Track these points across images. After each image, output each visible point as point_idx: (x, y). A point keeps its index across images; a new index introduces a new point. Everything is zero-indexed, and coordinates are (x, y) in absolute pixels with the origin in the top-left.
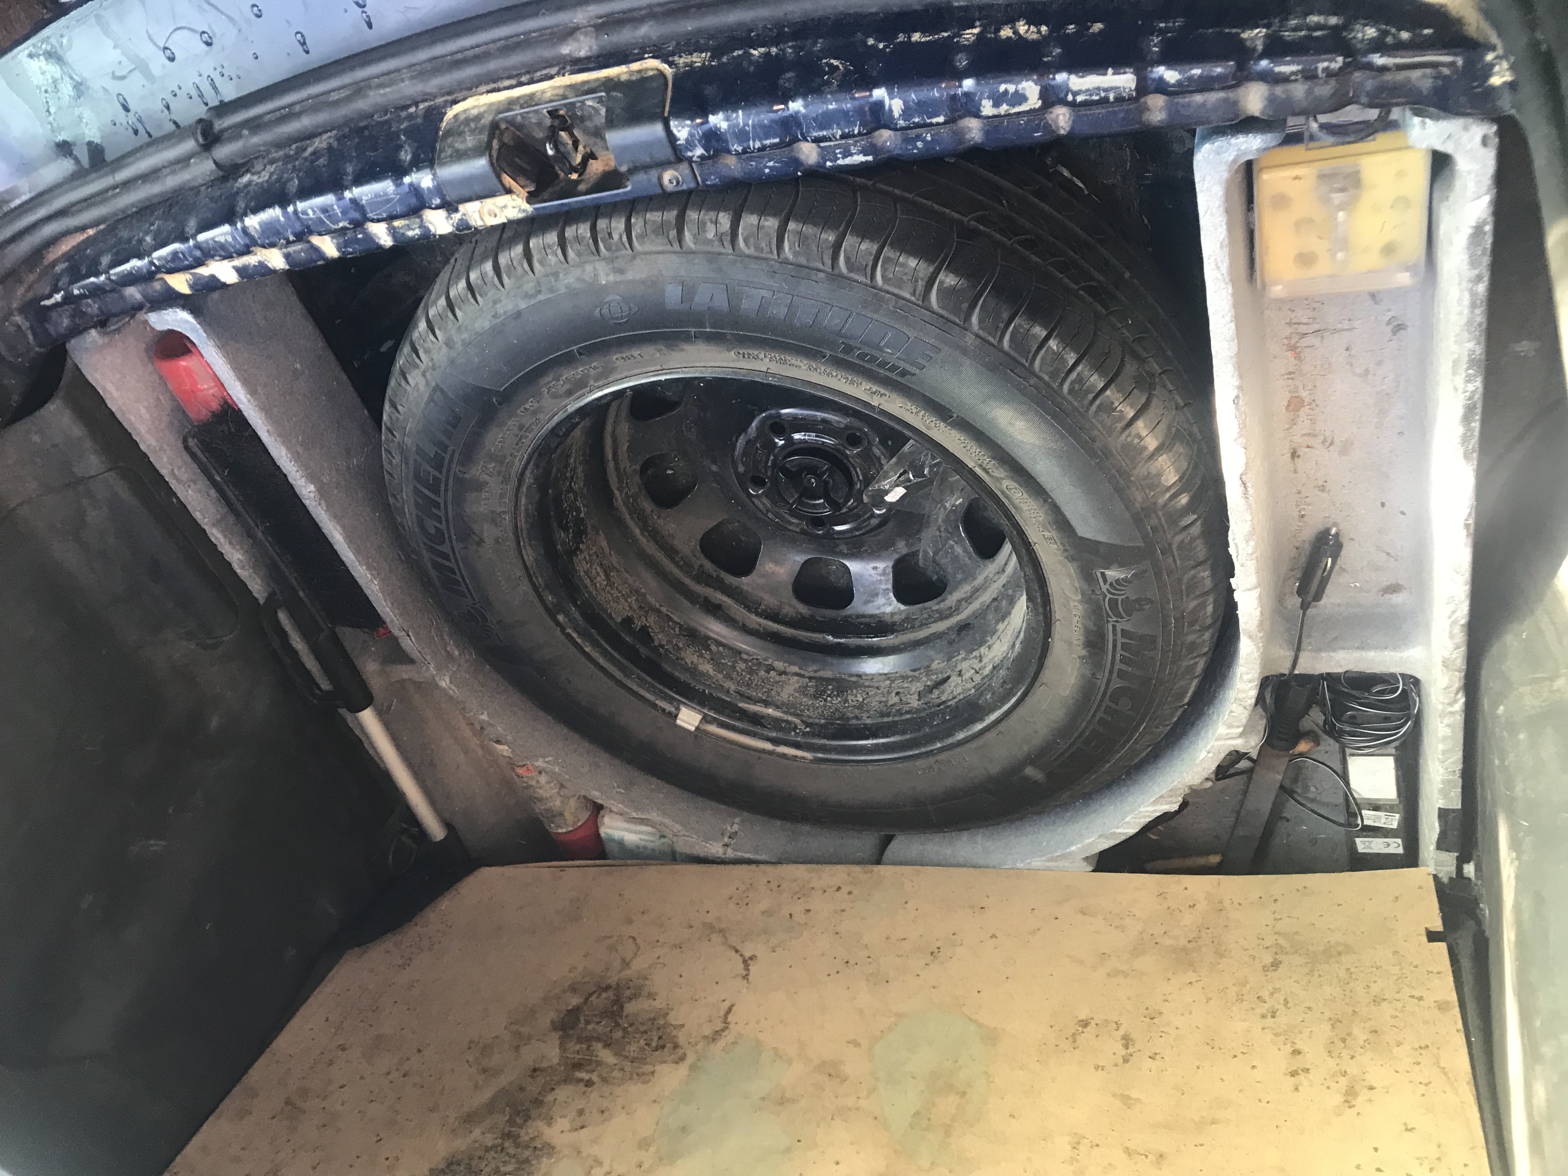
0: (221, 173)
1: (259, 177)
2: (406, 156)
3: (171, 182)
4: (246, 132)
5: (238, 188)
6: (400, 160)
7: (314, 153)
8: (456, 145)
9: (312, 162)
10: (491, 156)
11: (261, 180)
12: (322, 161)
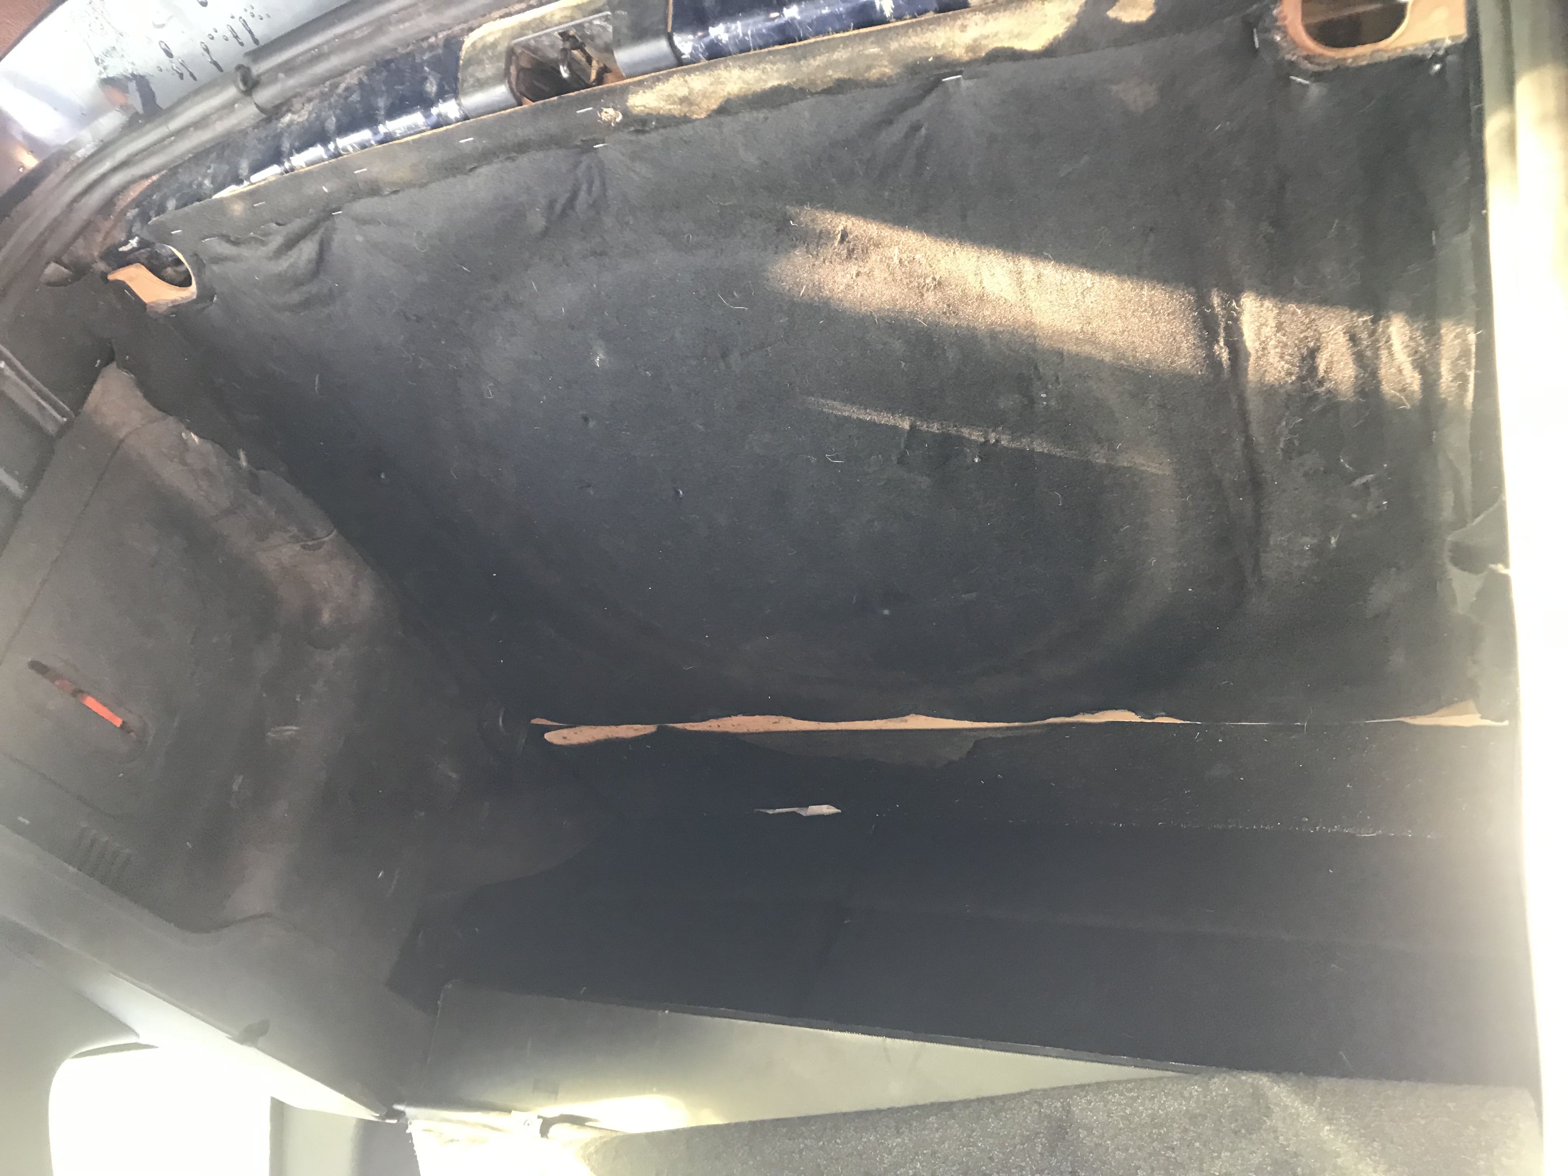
0: (264, 116)
1: (300, 116)
2: (431, 87)
3: (220, 127)
4: (281, 75)
5: (282, 128)
6: (427, 93)
7: (347, 89)
8: (477, 75)
9: (346, 98)
10: (510, 83)
11: (300, 120)
12: (355, 97)
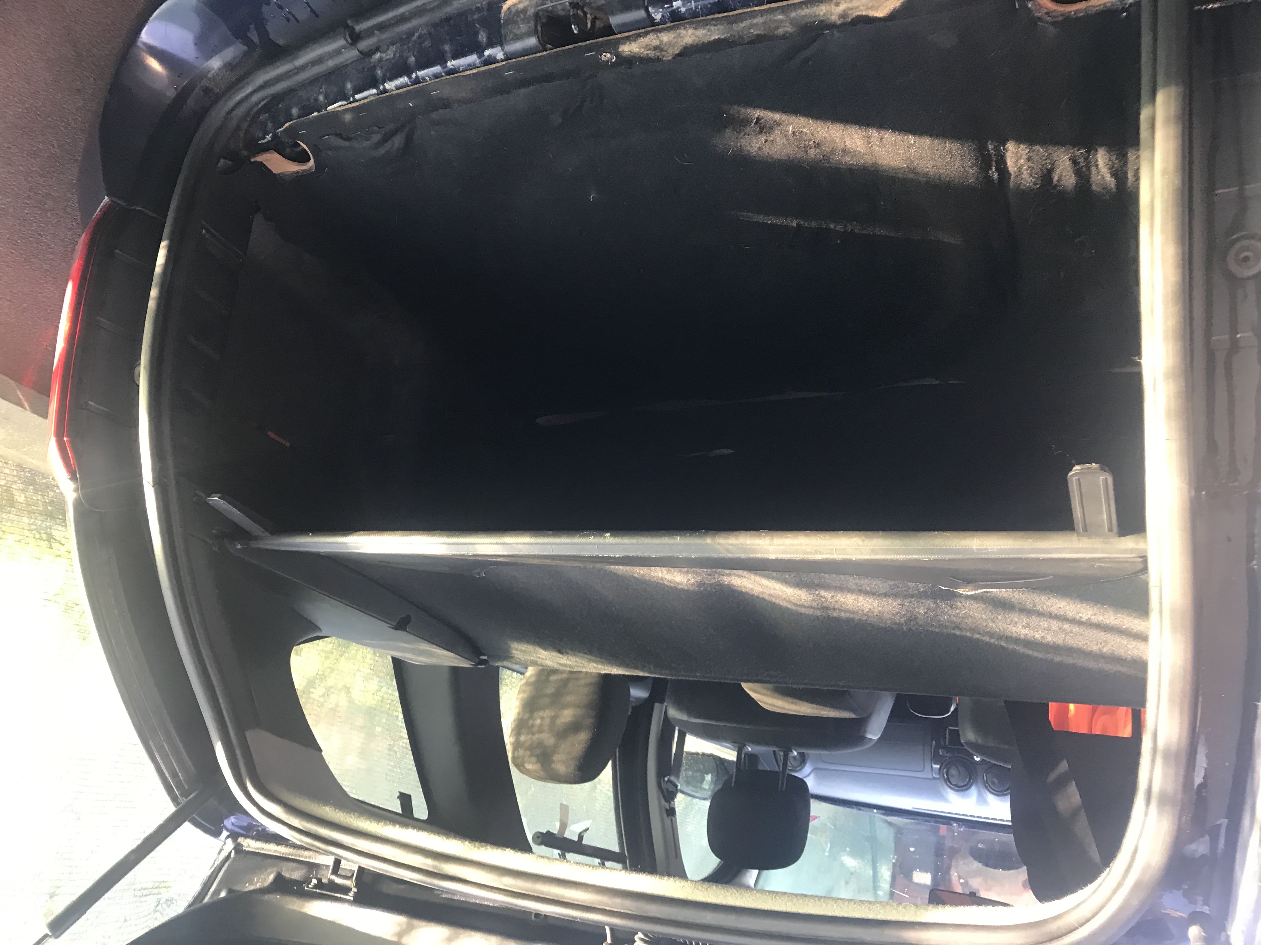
0: (362, 56)
1: (387, 55)
2: (483, 37)
3: (331, 63)
4: (376, 32)
5: (374, 63)
6: (480, 42)
7: (420, 37)
8: (515, 31)
9: (420, 44)
10: (538, 37)
11: (388, 57)
12: (427, 44)
